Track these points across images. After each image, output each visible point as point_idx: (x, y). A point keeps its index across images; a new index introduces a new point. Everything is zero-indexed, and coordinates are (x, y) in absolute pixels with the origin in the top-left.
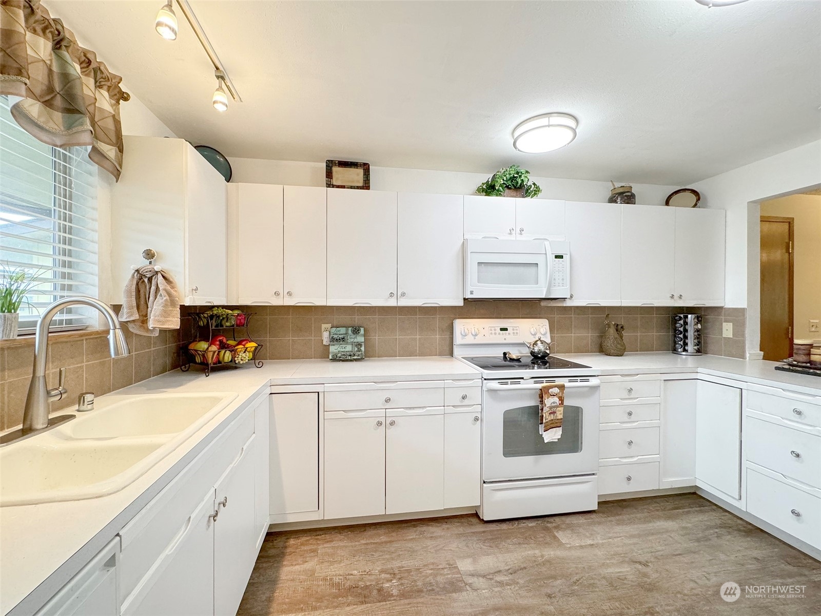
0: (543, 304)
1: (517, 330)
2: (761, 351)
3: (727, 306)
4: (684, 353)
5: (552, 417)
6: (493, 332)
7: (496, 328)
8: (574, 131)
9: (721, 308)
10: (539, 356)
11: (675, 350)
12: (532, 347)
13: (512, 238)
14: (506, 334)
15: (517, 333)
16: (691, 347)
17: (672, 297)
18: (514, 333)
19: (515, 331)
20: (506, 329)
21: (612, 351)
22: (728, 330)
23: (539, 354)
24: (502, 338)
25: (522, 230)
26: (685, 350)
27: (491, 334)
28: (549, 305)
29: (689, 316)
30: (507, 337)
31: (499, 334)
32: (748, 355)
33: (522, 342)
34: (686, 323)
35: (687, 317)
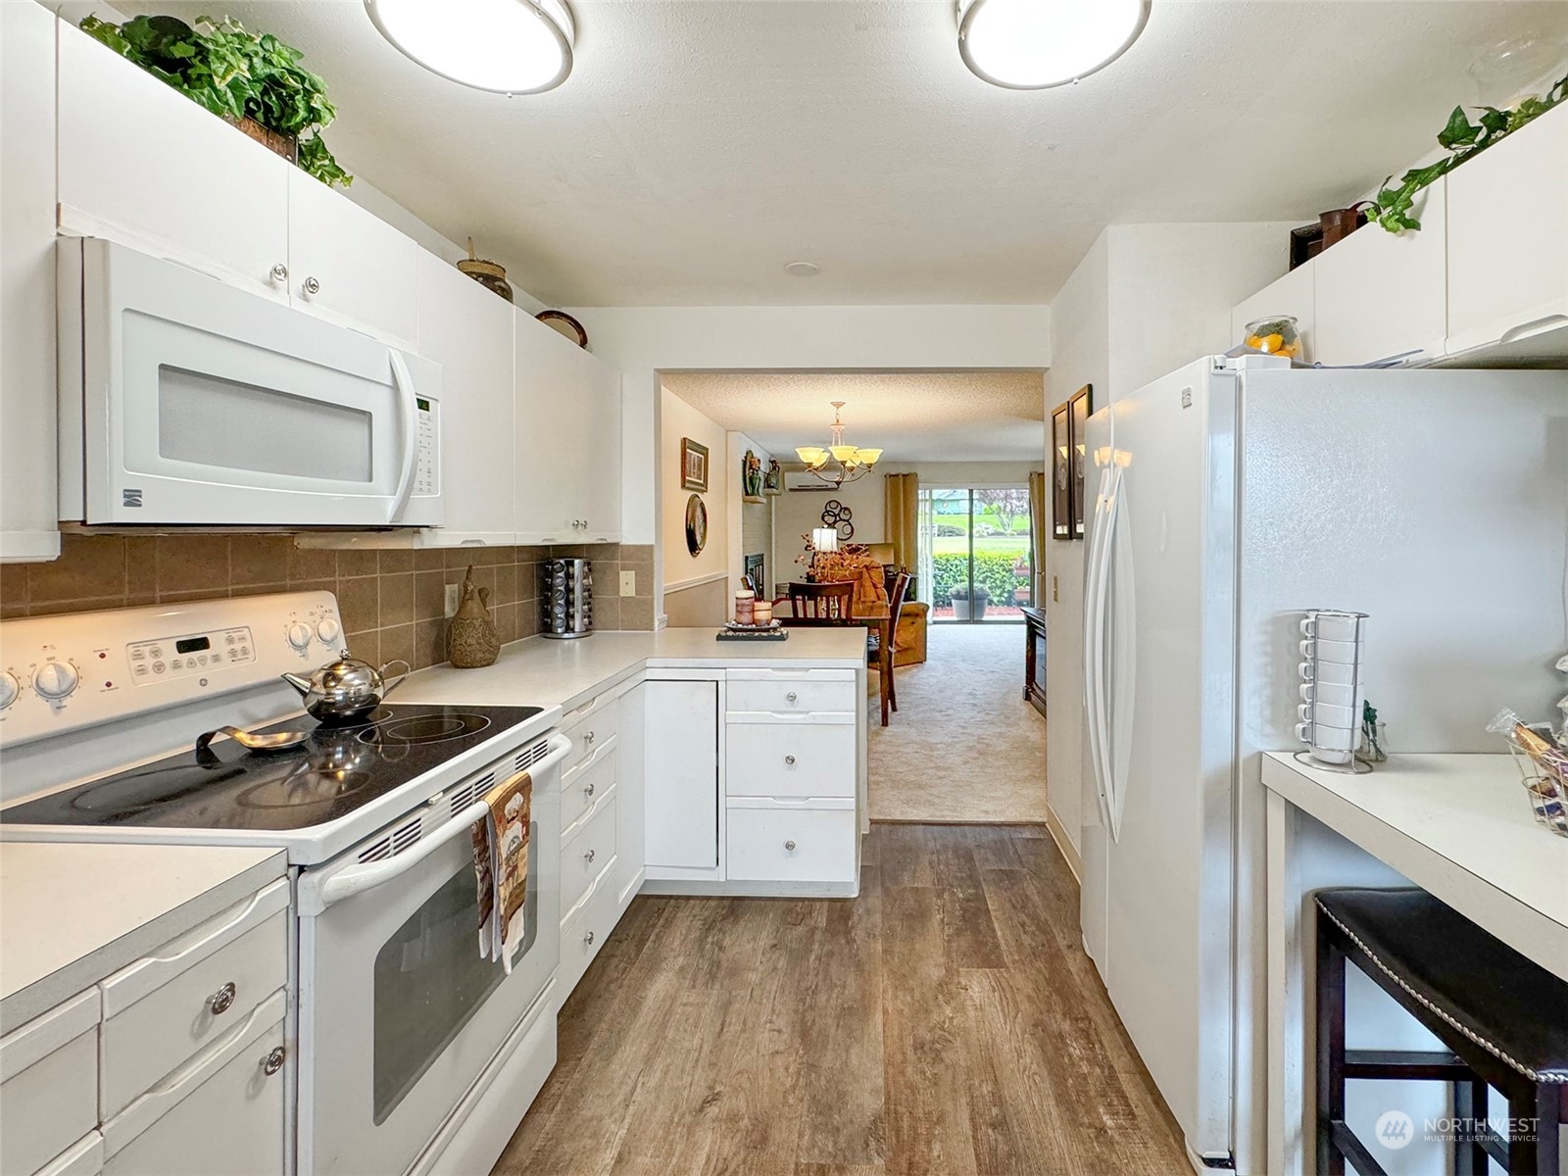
0: (305, 543)
1: (243, 639)
2: (665, 613)
3: (624, 542)
6: (149, 662)
7: (160, 644)
9: (616, 545)
10: (348, 713)
12: (320, 689)
13: (279, 298)
14: (203, 660)
15: (245, 651)
16: (578, 624)
18: (233, 653)
19: (238, 646)
20: (200, 644)
22: (627, 584)
23: (348, 707)
24: (188, 678)
25: (312, 286)
26: (569, 629)
27: (142, 671)
28: (345, 546)
29: (577, 561)
30: (208, 670)
31: (176, 665)
32: (656, 623)
33: (278, 676)
34: (569, 576)
35: (571, 564)
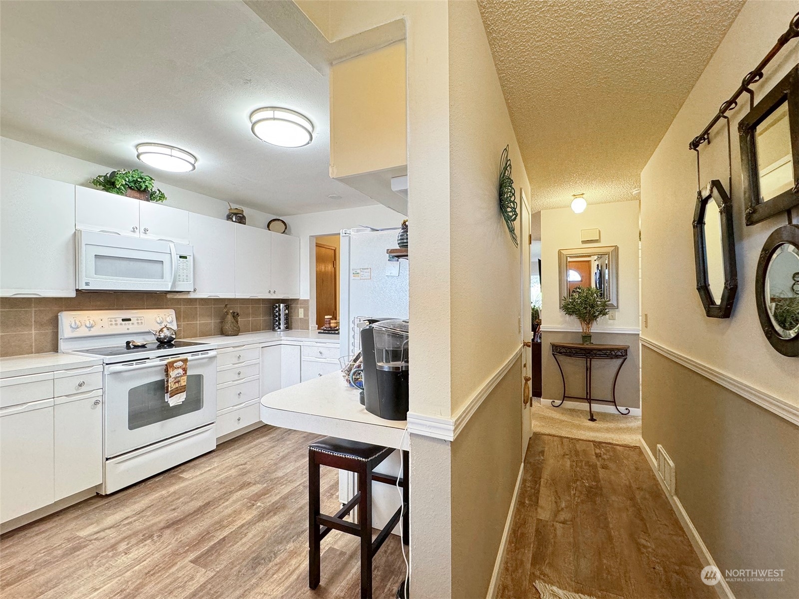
0: (169, 296)
1: (142, 320)
2: (316, 324)
3: (301, 298)
4: (279, 330)
5: (177, 385)
6: (114, 323)
7: (117, 319)
8: (193, 165)
9: (298, 299)
10: (166, 341)
11: (274, 329)
12: (158, 334)
13: (136, 235)
14: (129, 324)
15: (142, 323)
16: (282, 326)
17: (270, 292)
18: (138, 323)
19: (140, 321)
20: (129, 320)
21: (230, 332)
22: (301, 313)
23: (165, 339)
24: (124, 328)
25: (146, 230)
26: (279, 328)
27: (111, 324)
28: (176, 297)
29: (282, 305)
30: (130, 326)
31: (121, 324)
32: (310, 328)
33: (147, 330)
34: (280, 310)
35: (279, 306)
